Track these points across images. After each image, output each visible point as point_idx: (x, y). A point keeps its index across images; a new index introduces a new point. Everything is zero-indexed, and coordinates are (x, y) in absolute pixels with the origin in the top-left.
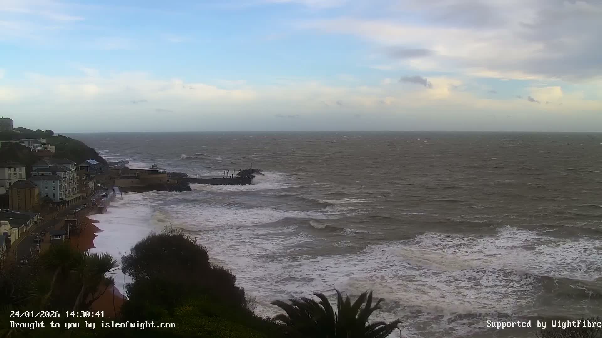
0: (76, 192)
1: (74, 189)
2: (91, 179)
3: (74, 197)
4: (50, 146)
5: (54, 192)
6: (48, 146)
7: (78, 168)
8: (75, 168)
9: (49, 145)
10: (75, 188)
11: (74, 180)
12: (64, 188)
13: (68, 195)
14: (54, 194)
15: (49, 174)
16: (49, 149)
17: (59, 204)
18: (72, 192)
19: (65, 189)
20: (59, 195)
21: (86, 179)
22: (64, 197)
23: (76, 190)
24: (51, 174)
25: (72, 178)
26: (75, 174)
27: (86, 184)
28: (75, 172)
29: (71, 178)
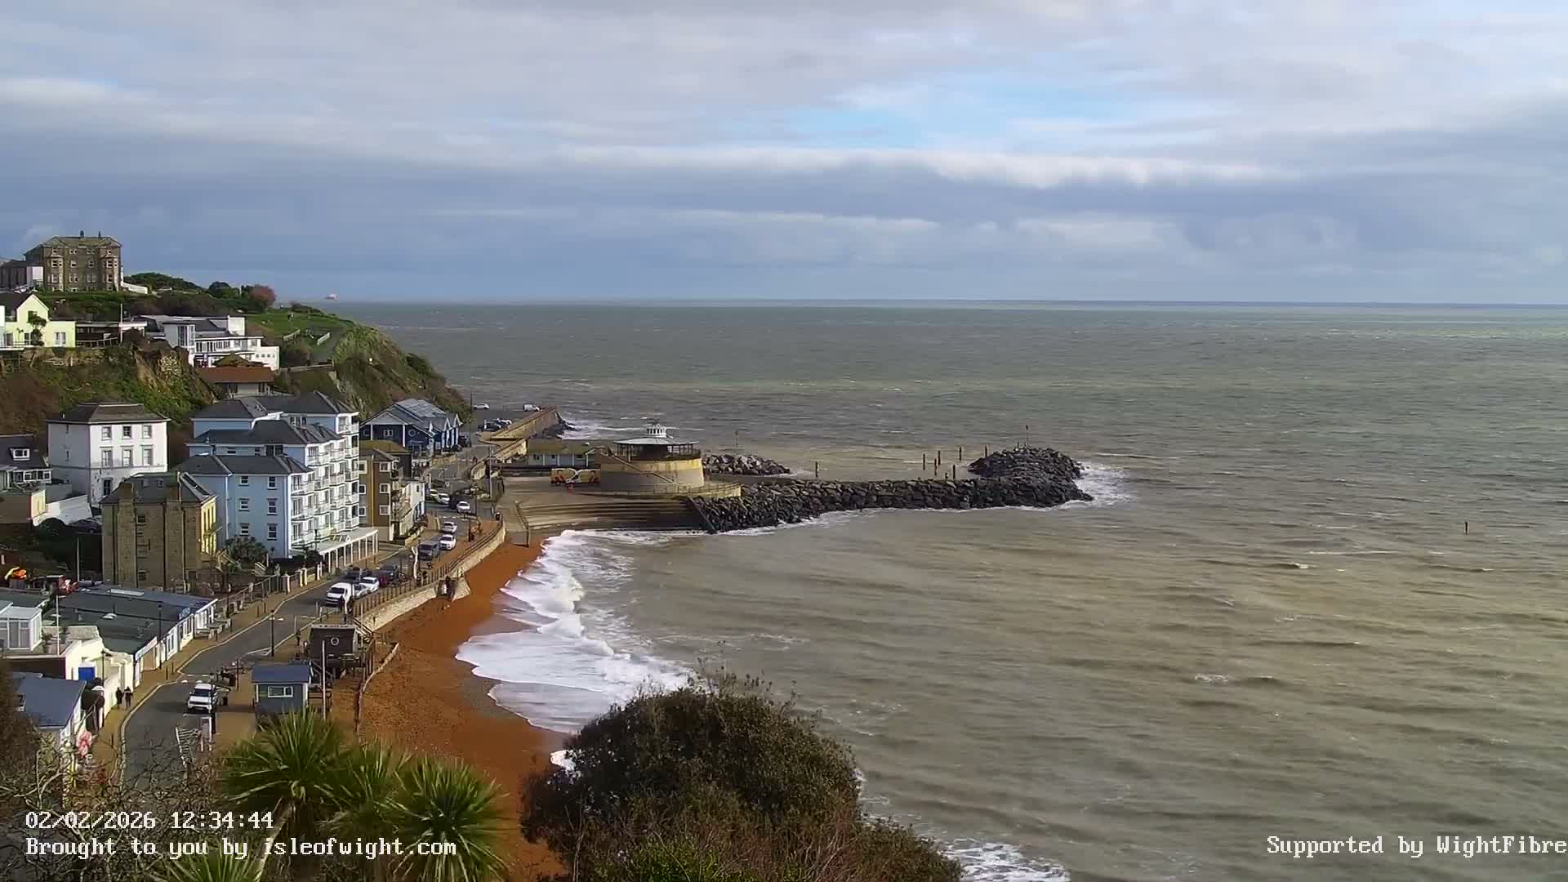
0: (356, 520)
1: (347, 509)
2: (410, 474)
3: (349, 542)
4: (262, 345)
5: (272, 520)
6: (254, 344)
7: (364, 432)
8: (354, 429)
9: (259, 342)
10: (354, 509)
11: (348, 476)
12: (310, 506)
13: (324, 532)
14: (273, 527)
15: (257, 450)
16: (257, 356)
17: (292, 565)
18: (341, 520)
19: (315, 510)
20: (290, 533)
21: (395, 474)
22: (308, 538)
23: (354, 513)
24: (263, 453)
25: (343, 466)
26: (354, 452)
27: (394, 493)
28: (354, 445)
29: (337, 469)
